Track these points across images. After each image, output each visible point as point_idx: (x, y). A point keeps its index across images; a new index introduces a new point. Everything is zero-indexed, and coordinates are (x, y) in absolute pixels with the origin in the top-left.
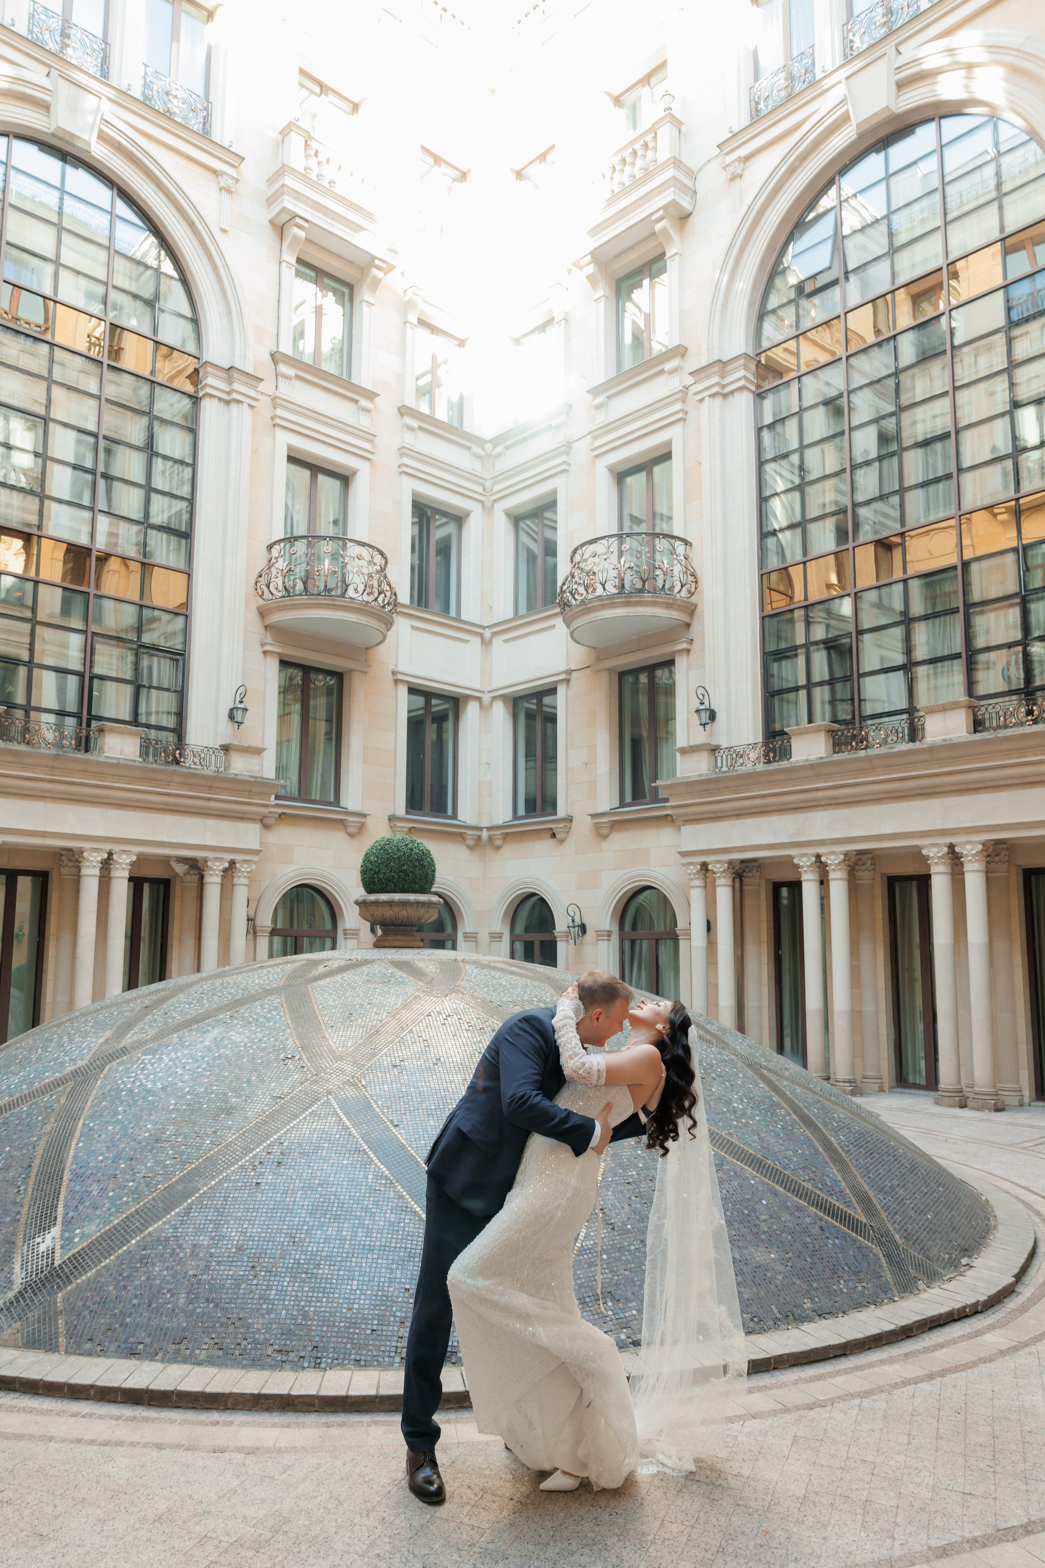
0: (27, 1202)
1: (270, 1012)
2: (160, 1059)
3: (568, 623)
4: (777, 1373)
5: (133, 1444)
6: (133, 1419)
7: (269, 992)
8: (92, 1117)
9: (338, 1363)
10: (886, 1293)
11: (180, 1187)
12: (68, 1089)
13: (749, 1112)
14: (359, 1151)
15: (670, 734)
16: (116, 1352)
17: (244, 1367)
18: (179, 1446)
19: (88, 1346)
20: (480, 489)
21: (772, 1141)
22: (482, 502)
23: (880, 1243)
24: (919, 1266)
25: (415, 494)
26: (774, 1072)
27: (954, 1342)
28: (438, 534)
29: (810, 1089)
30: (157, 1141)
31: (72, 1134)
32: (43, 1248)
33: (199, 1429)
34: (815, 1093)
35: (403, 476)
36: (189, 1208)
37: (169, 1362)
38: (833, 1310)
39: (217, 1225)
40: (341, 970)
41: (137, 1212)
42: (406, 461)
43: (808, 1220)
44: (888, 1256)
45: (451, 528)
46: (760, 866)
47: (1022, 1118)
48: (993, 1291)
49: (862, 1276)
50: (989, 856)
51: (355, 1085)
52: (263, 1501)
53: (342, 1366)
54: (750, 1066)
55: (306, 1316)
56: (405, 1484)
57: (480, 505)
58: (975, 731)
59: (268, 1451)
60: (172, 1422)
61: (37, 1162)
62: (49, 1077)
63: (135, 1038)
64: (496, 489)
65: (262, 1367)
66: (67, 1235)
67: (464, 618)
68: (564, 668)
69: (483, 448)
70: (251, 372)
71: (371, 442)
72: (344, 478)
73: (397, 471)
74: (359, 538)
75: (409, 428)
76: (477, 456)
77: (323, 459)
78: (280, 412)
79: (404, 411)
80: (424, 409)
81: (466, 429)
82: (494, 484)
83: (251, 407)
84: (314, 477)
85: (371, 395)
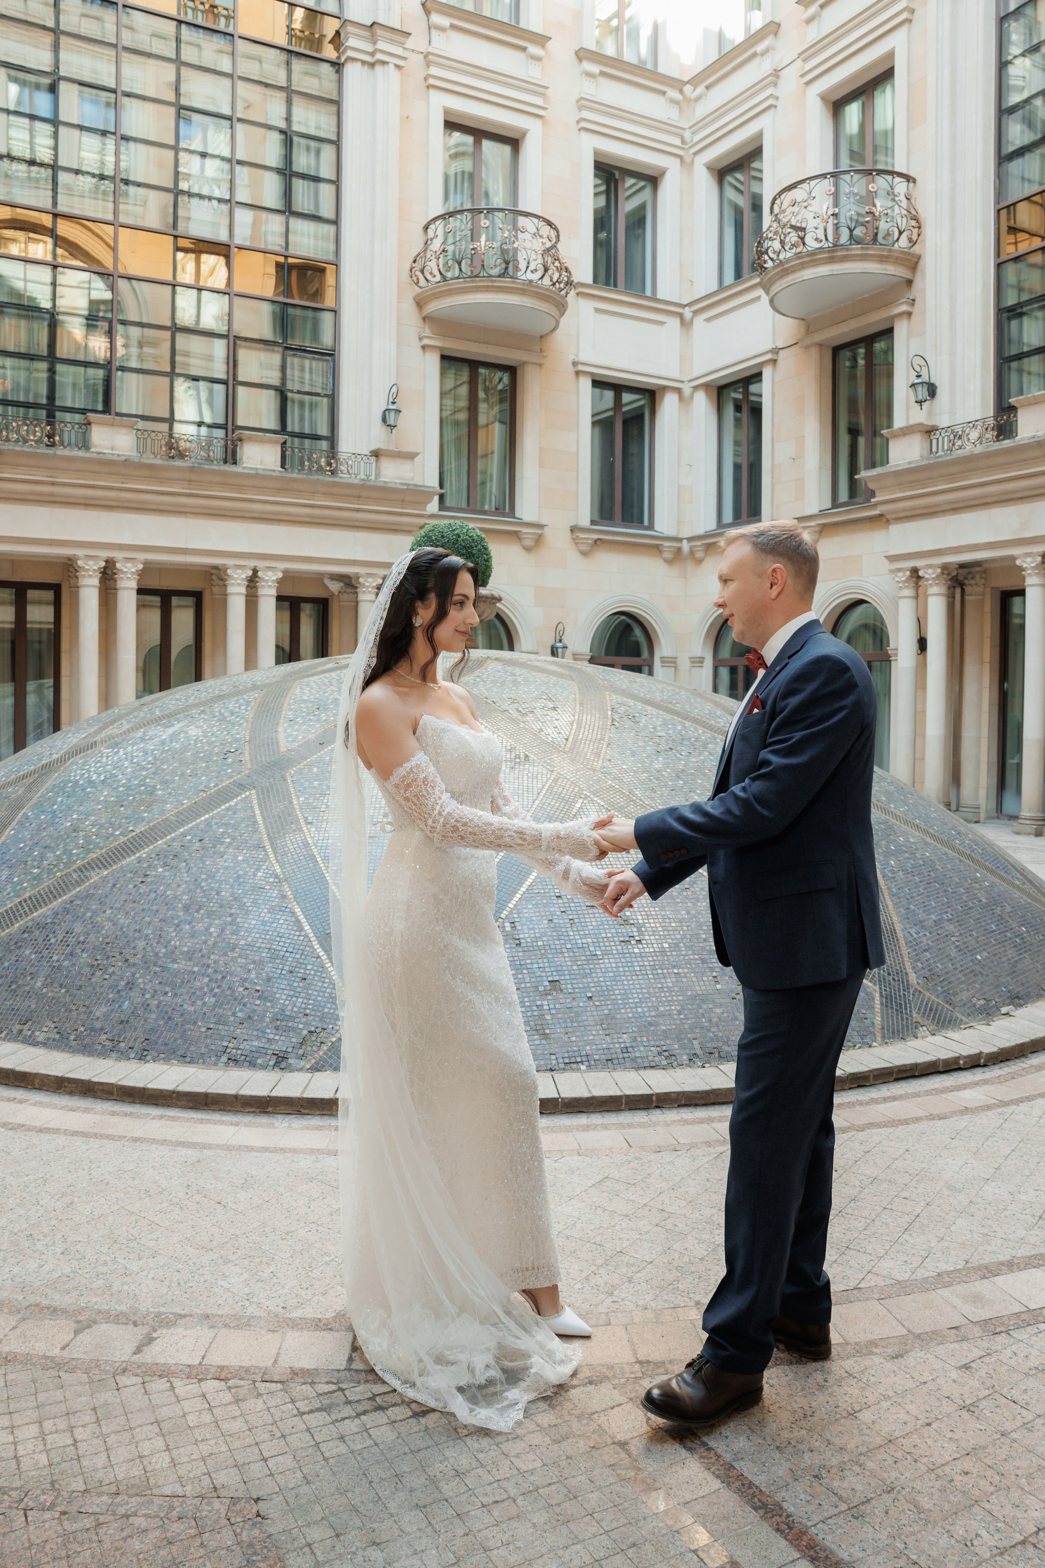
3: (768, 292)
20: (677, 141)
22: (680, 157)
25: (596, 153)
28: (629, 204)
35: (583, 133)
42: (586, 114)
45: (645, 194)
57: (677, 161)
64: (696, 138)
67: (659, 296)
68: (769, 346)
69: (681, 91)
70: (397, 26)
71: (543, 95)
72: (514, 142)
73: (575, 127)
74: (521, 208)
75: (589, 75)
76: (673, 101)
77: (487, 121)
78: (434, 71)
79: (582, 55)
80: (610, 50)
81: (661, 70)
82: (693, 133)
83: (398, 67)
84: (477, 143)
85: (541, 40)
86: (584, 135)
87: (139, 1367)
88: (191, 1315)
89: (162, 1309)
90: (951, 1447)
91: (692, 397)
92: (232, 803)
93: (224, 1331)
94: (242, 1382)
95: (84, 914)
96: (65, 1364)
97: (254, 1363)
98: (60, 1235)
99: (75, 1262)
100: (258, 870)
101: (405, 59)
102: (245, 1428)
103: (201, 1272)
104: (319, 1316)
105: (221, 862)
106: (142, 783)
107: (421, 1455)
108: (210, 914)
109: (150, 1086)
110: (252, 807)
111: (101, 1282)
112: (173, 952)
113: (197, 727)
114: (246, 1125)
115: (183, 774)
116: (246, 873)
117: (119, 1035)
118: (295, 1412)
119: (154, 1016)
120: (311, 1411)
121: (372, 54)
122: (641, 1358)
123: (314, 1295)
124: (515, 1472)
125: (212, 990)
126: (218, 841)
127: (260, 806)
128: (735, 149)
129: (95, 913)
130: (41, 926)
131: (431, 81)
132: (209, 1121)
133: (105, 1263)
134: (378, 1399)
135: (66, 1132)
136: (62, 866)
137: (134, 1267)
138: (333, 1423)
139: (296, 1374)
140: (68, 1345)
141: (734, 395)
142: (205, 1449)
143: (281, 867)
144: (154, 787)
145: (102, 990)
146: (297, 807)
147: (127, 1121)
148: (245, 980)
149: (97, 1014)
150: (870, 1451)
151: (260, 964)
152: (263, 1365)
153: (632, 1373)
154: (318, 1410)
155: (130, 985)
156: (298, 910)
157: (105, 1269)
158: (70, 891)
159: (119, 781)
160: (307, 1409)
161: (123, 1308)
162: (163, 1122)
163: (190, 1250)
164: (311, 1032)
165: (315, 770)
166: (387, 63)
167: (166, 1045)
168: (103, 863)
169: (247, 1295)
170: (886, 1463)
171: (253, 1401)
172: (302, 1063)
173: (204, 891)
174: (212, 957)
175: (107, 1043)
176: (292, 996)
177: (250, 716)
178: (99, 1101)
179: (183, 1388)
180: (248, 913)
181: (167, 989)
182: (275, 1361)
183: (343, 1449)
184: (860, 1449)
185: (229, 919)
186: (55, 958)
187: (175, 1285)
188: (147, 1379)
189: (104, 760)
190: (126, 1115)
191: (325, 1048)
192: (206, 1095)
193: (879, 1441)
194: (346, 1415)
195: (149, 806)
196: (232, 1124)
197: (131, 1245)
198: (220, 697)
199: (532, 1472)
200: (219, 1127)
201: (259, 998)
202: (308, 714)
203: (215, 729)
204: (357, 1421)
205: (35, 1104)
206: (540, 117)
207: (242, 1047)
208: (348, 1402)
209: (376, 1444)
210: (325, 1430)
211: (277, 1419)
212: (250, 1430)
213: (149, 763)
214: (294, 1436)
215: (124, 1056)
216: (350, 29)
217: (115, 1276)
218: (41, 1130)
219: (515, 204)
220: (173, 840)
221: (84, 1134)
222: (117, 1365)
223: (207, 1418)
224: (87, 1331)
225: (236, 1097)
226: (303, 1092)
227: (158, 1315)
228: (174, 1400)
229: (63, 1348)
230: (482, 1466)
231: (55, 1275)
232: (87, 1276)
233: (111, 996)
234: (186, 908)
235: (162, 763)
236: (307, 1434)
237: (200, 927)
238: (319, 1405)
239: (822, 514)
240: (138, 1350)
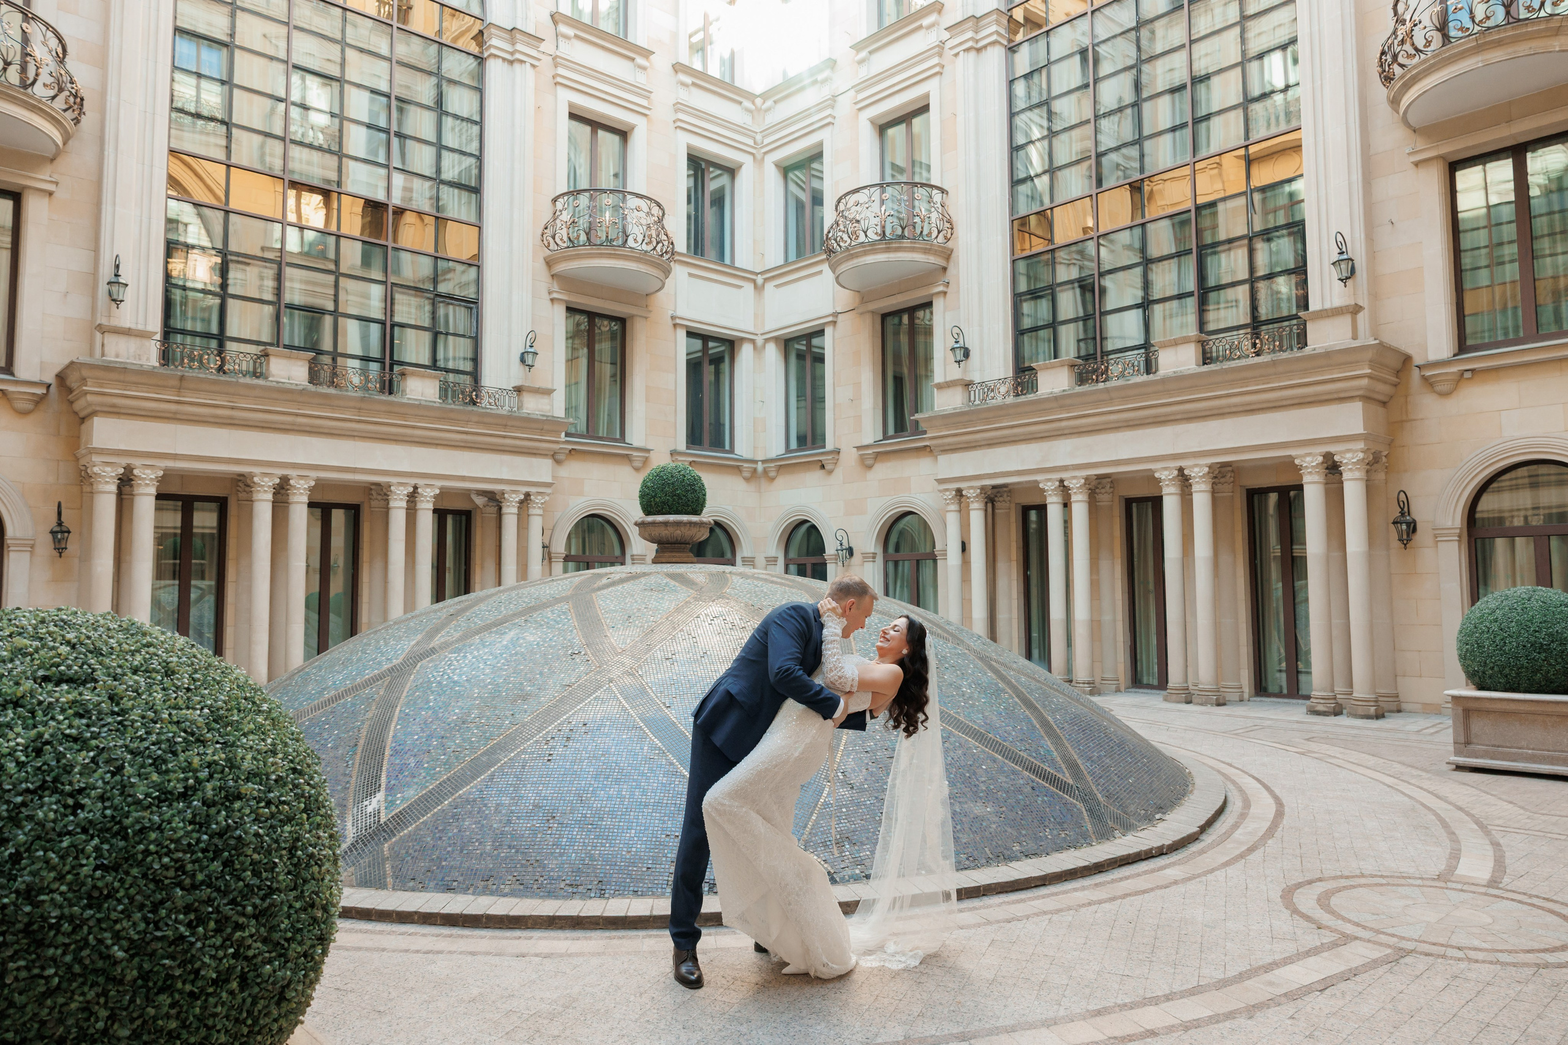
0: (354, 774)
1: (559, 616)
2: (465, 657)
3: (833, 268)
4: (985, 898)
5: (450, 952)
6: (451, 936)
7: (557, 601)
8: (407, 704)
9: (619, 893)
10: (1085, 839)
11: (484, 759)
12: (386, 683)
13: (976, 695)
14: (636, 728)
15: (929, 373)
16: (435, 888)
17: (541, 897)
18: (488, 953)
19: (411, 884)
20: (751, 142)
21: (995, 718)
22: (753, 154)
23: (1084, 801)
24: (1117, 819)
25: (689, 147)
26: (1002, 664)
27: (1138, 875)
28: (712, 186)
29: (1034, 679)
30: (464, 723)
31: (390, 719)
32: (370, 809)
33: (504, 942)
34: (1039, 681)
35: (678, 130)
36: (492, 776)
37: (479, 894)
38: (1038, 851)
39: (516, 789)
40: (622, 581)
41: (448, 779)
42: (681, 116)
43: (1021, 782)
44: (1091, 811)
45: (725, 180)
46: (1010, 491)
47: (1239, 710)
48: (1178, 837)
49: (1065, 826)
50: (1215, 477)
51: (633, 675)
52: (557, 988)
53: (623, 896)
54: (981, 659)
55: (592, 858)
56: (672, 975)
57: (751, 158)
58: (1204, 363)
59: (561, 955)
60: (482, 938)
61: (362, 742)
62: (369, 674)
63: (442, 640)
64: (766, 141)
65: (557, 897)
66: (390, 798)
67: (737, 265)
68: (830, 311)
69: (753, 103)
70: (532, 32)
71: (648, 98)
72: (623, 134)
73: (672, 126)
74: (628, 189)
75: (683, 84)
76: (748, 110)
77: (603, 116)
78: (561, 71)
79: (678, 68)
80: (697, 65)
81: (737, 84)
82: (764, 137)
83: (533, 66)
84: (594, 132)
85: (647, 53)
86: (679, 132)
91: (764, 347)
92: (597, 695)
100: (643, 745)
105: (609, 741)
106: (507, 681)
110: (616, 697)
113: (532, 634)
115: (545, 673)
116: (634, 748)
117: (576, 881)
119: (599, 863)
121: (512, 54)
126: (600, 724)
127: (622, 695)
128: (799, 153)
130: (470, 802)
131: (559, 80)
136: (467, 752)
141: (798, 347)
144: (521, 684)
146: (652, 695)
148: (665, 829)
158: (484, 772)
165: (653, 666)
173: (605, 764)
180: (648, 778)
185: (634, 784)
189: (455, 663)
202: (624, 622)
203: (549, 635)
206: (645, 115)
213: (504, 665)
216: (492, 30)
219: (625, 186)
235: (517, 664)
239: (876, 444)
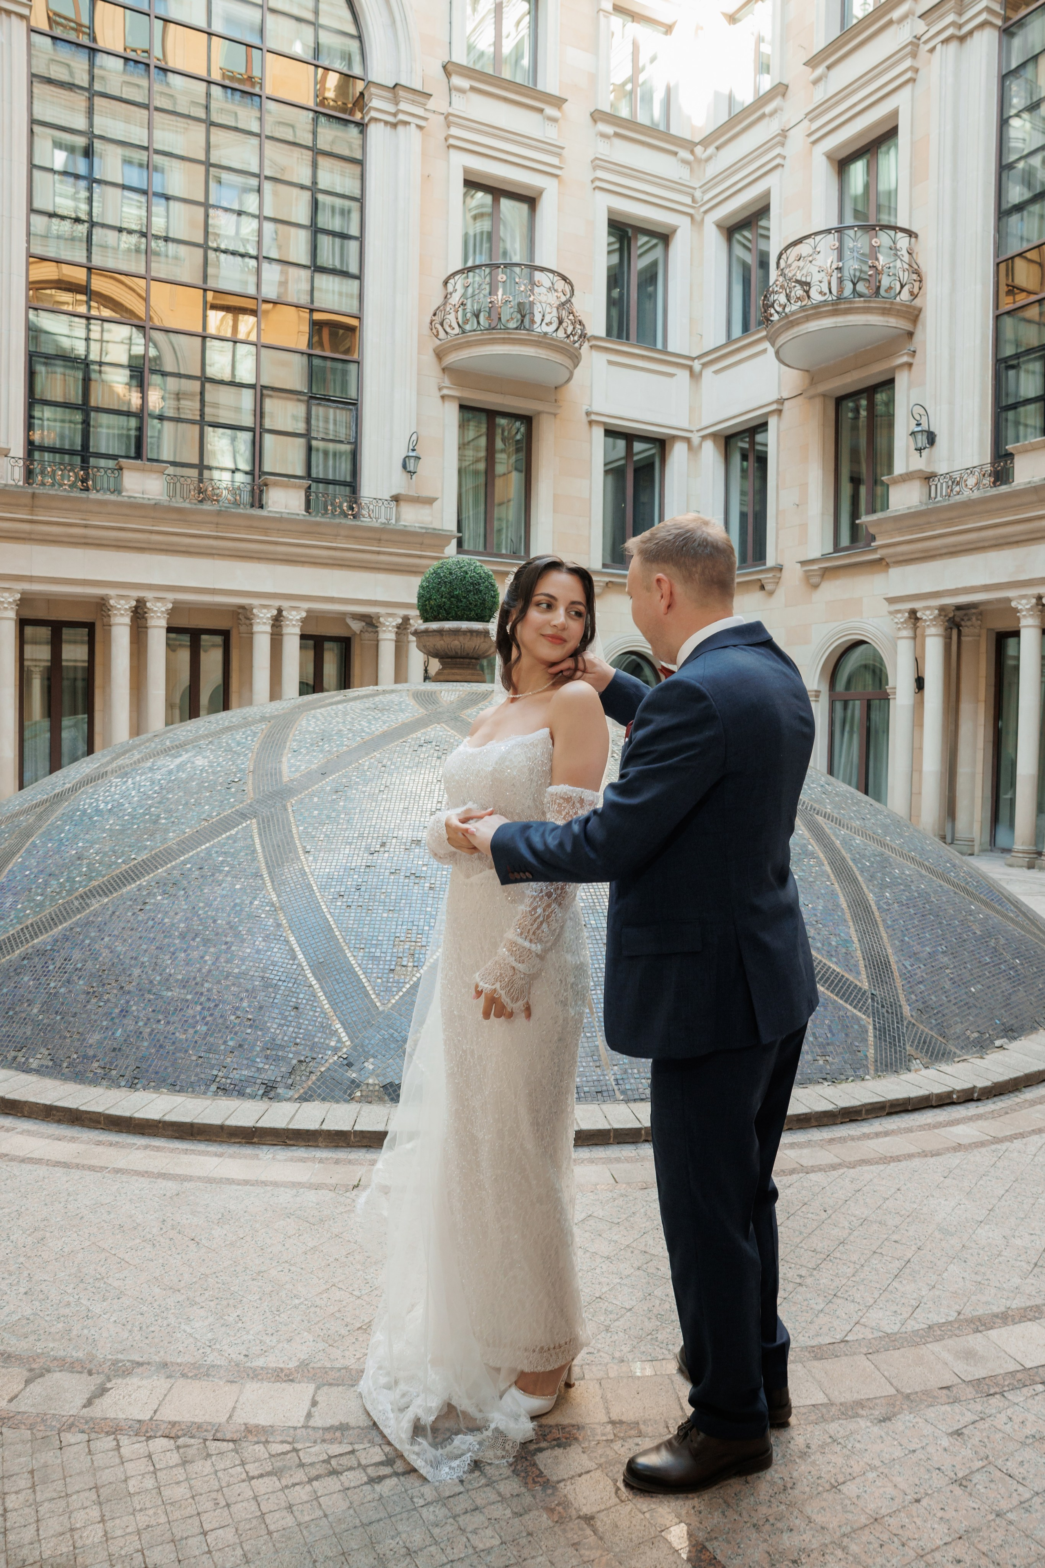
3: (775, 346)
10: (856, 1071)
20: (688, 201)
22: (691, 216)
23: (876, 1014)
24: (924, 1043)
25: (610, 211)
28: (642, 261)
35: (597, 191)
42: (600, 174)
44: (880, 1028)
45: (658, 251)
49: (830, 1048)
57: (688, 220)
64: (707, 198)
67: (670, 349)
68: (775, 397)
69: (692, 152)
70: (419, 87)
71: (559, 155)
72: (531, 201)
73: (590, 187)
74: (537, 263)
75: (604, 136)
76: (685, 162)
77: (506, 181)
78: (454, 131)
79: (597, 116)
80: (624, 112)
81: (673, 131)
82: (704, 193)
83: (419, 127)
84: (496, 201)
85: (558, 102)
86: (600, 195)
87: (87, 1422)
88: (149, 1363)
89: (120, 1357)
90: (942, 1529)
91: (700, 446)
92: (233, 832)
93: (181, 1381)
94: (192, 1441)
95: (83, 941)
96: (9, 1418)
97: (207, 1418)
98: (26, 1274)
99: (37, 1303)
100: (255, 898)
101: (426, 119)
102: (189, 1495)
103: (165, 1315)
104: (282, 1366)
105: (219, 891)
106: (147, 812)
107: (373, 1528)
108: (206, 942)
109: (137, 1115)
110: (252, 836)
111: (60, 1325)
112: (168, 980)
113: (204, 757)
114: (231, 1156)
115: (186, 804)
116: (243, 902)
117: (111, 1063)
118: (244, 1476)
119: (146, 1044)
120: (261, 1476)
121: (395, 115)
122: (614, 1417)
123: (279, 1342)
124: (471, 1551)
125: (204, 1018)
126: (216, 869)
127: (260, 835)
128: (744, 208)
129: (92, 939)
130: (41, 953)
131: (452, 141)
132: (193, 1152)
133: (68, 1304)
134: (333, 1462)
135: (49, 1163)
136: (64, 893)
137: (97, 1309)
138: (282, 1490)
139: (250, 1432)
140: (16, 1396)
141: (741, 444)
142: (142, 1519)
143: (278, 896)
144: (159, 816)
145: (96, 1017)
146: (295, 836)
147: (111, 1151)
148: (237, 1009)
149: (91, 1041)
150: (854, 1531)
151: (252, 993)
152: (217, 1420)
153: (603, 1435)
154: (269, 1474)
155: (124, 1013)
156: (292, 939)
157: (67, 1311)
158: (71, 918)
159: (125, 810)
160: (256, 1473)
161: (80, 1354)
162: (148, 1152)
163: (157, 1290)
164: (300, 1062)
165: (316, 799)
166: (409, 123)
167: (157, 1073)
168: (104, 890)
169: (210, 1341)
170: (871, 1547)
171: (201, 1463)
172: (291, 1093)
173: (201, 920)
174: (206, 985)
175: (99, 1071)
176: (283, 1025)
177: (256, 746)
178: (86, 1130)
179: (130, 1447)
180: (243, 941)
181: (160, 1017)
182: (230, 1417)
183: (289, 1521)
184: (843, 1529)
185: (224, 947)
186: (52, 985)
187: (136, 1329)
188: (93, 1436)
189: (113, 789)
190: (111, 1145)
191: (314, 1077)
192: (192, 1125)
193: (863, 1520)
194: (297, 1481)
195: (152, 835)
196: (216, 1155)
197: (97, 1285)
198: (228, 729)
199: (489, 1551)
200: (202, 1159)
201: (251, 1026)
202: (312, 745)
203: (221, 759)
204: (308, 1488)
205: (21, 1133)
206: (556, 176)
207: (231, 1076)
208: (302, 1465)
209: (326, 1516)
210: (273, 1498)
211: (224, 1484)
212: (193, 1497)
213: (155, 792)
214: (239, 1505)
215: (115, 1084)
216: (373, 90)
217: (75, 1318)
218: (23, 1160)
219: (532, 258)
220: (174, 868)
221: (66, 1165)
222: (64, 1419)
223: (149, 1483)
224: (39, 1380)
225: (222, 1127)
226: (288, 1124)
227: (115, 1363)
228: (117, 1461)
229: (11, 1400)
230: (436, 1543)
231: (15, 1317)
232: (48, 1318)
233: (105, 1023)
234: (183, 936)
235: (168, 793)
236: (253, 1502)
237: (195, 954)
238: (270, 1469)
239: (824, 558)
240: (89, 1403)
